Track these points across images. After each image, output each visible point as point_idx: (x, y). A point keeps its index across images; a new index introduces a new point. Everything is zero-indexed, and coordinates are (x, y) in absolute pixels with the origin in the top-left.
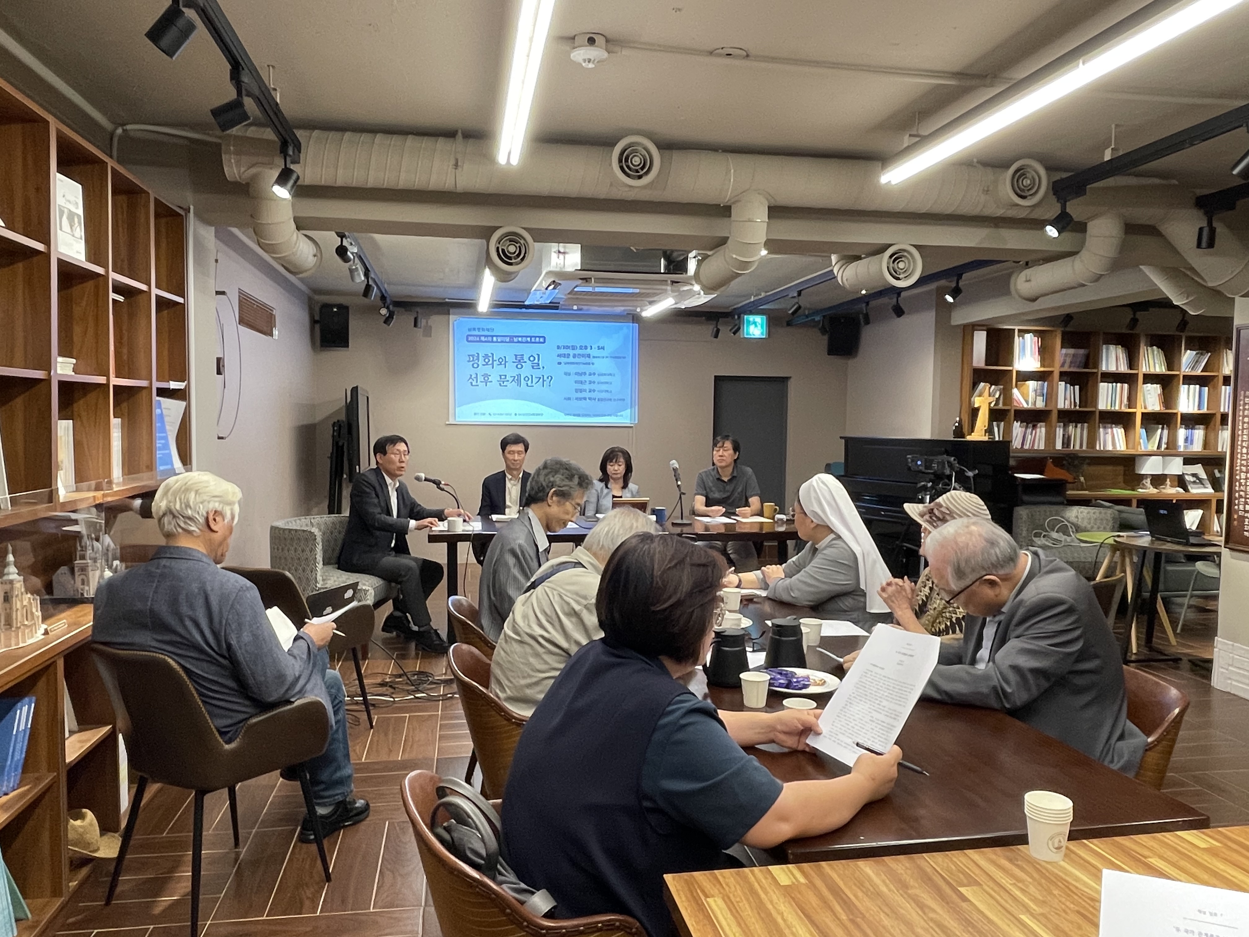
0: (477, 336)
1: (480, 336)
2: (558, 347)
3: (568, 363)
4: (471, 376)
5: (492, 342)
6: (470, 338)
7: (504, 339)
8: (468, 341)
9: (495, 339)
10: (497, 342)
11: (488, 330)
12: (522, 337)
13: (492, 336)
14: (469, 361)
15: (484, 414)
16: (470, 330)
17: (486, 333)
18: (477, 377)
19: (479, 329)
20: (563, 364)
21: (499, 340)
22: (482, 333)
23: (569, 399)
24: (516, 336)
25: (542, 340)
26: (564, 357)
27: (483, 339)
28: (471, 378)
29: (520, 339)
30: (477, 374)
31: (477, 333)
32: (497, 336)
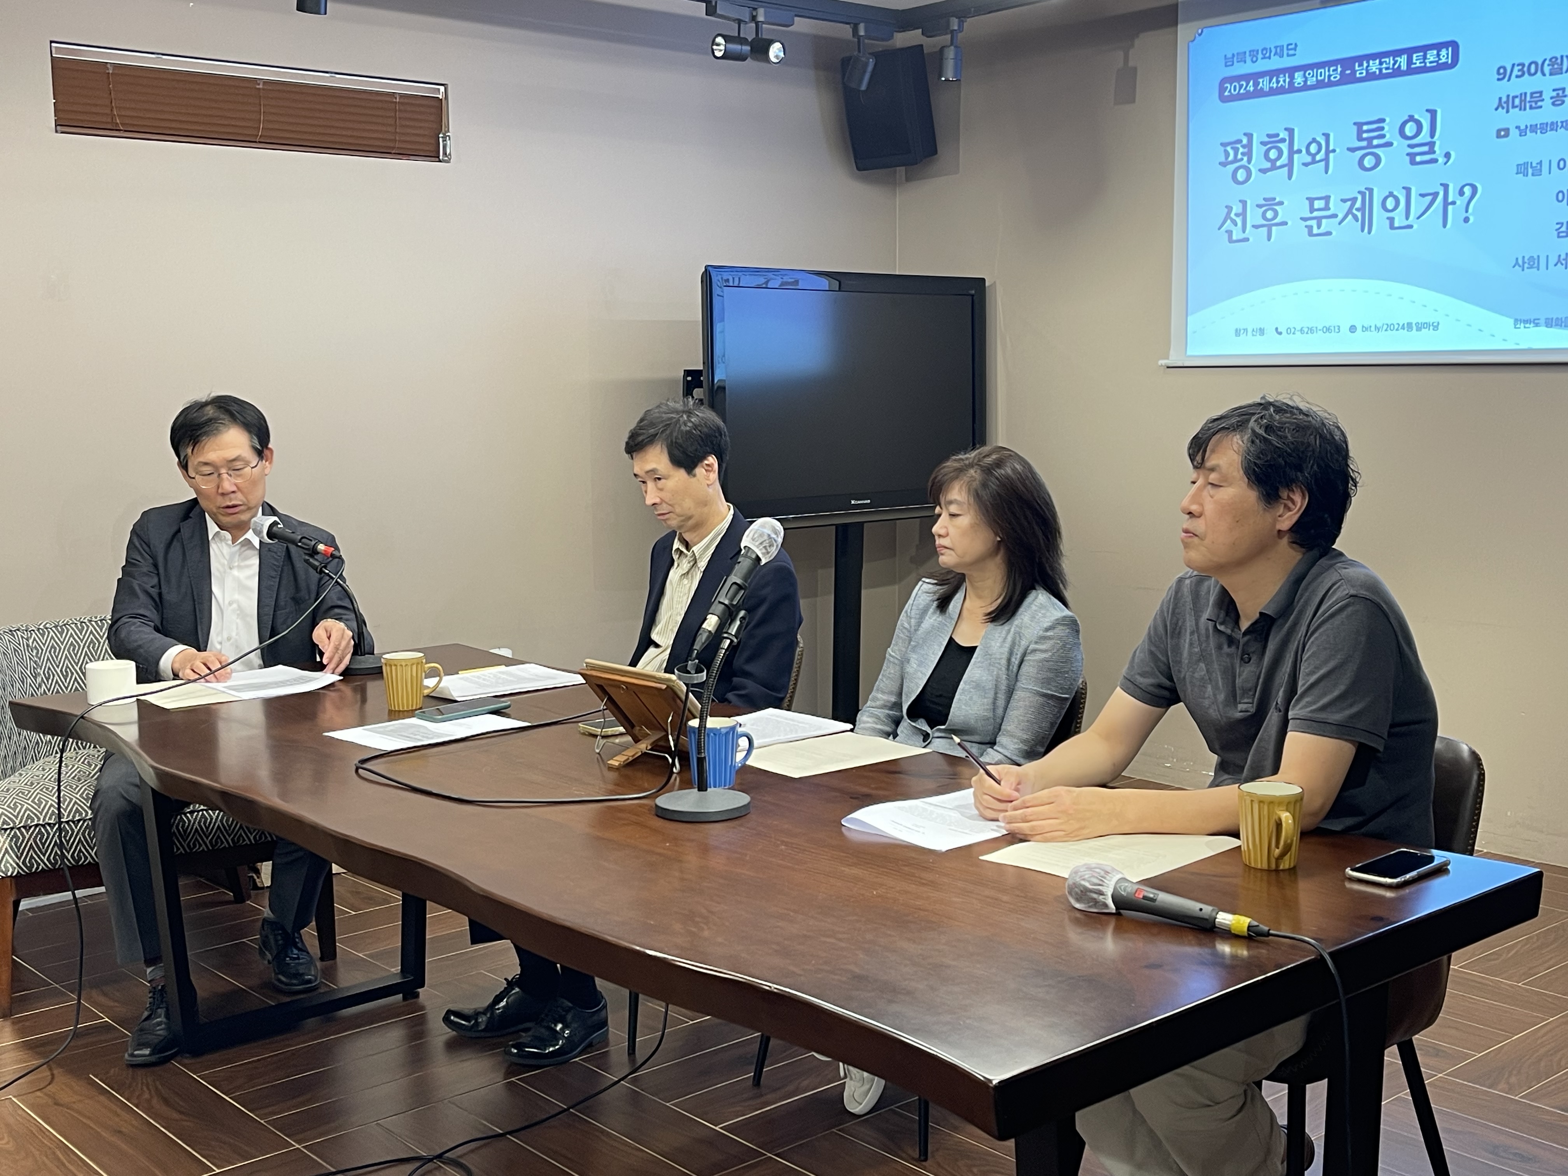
0: (1247, 77)
1: (1255, 77)
2: (1503, 74)
3: (1533, 129)
4: (1229, 208)
5: (1292, 89)
6: (1231, 89)
7: (1323, 74)
8: (1223, 99)
9: (1299, 78)
10: (1305, 88)
11: (1279, 51)
12: (1380, 56)
13: (1291, 71)
14: (1224, 164)
15: (1262, 331)
16: (1229, 62)
17: (1275, 63)
18: (1243, 214)
19: (1254, 54)
20: (1514, 132)
21: (1311, 81)
22: (1263, 65)
23: (1533, 263)
24: (1360, 59)
25: (1445, 55)
26: (1522, 108)
27: (1264, 84)
28: (1228, 216)
29: (1374, 66)
30: (1244, 203)
31: (1248, 68)
32: (1304, 68)
